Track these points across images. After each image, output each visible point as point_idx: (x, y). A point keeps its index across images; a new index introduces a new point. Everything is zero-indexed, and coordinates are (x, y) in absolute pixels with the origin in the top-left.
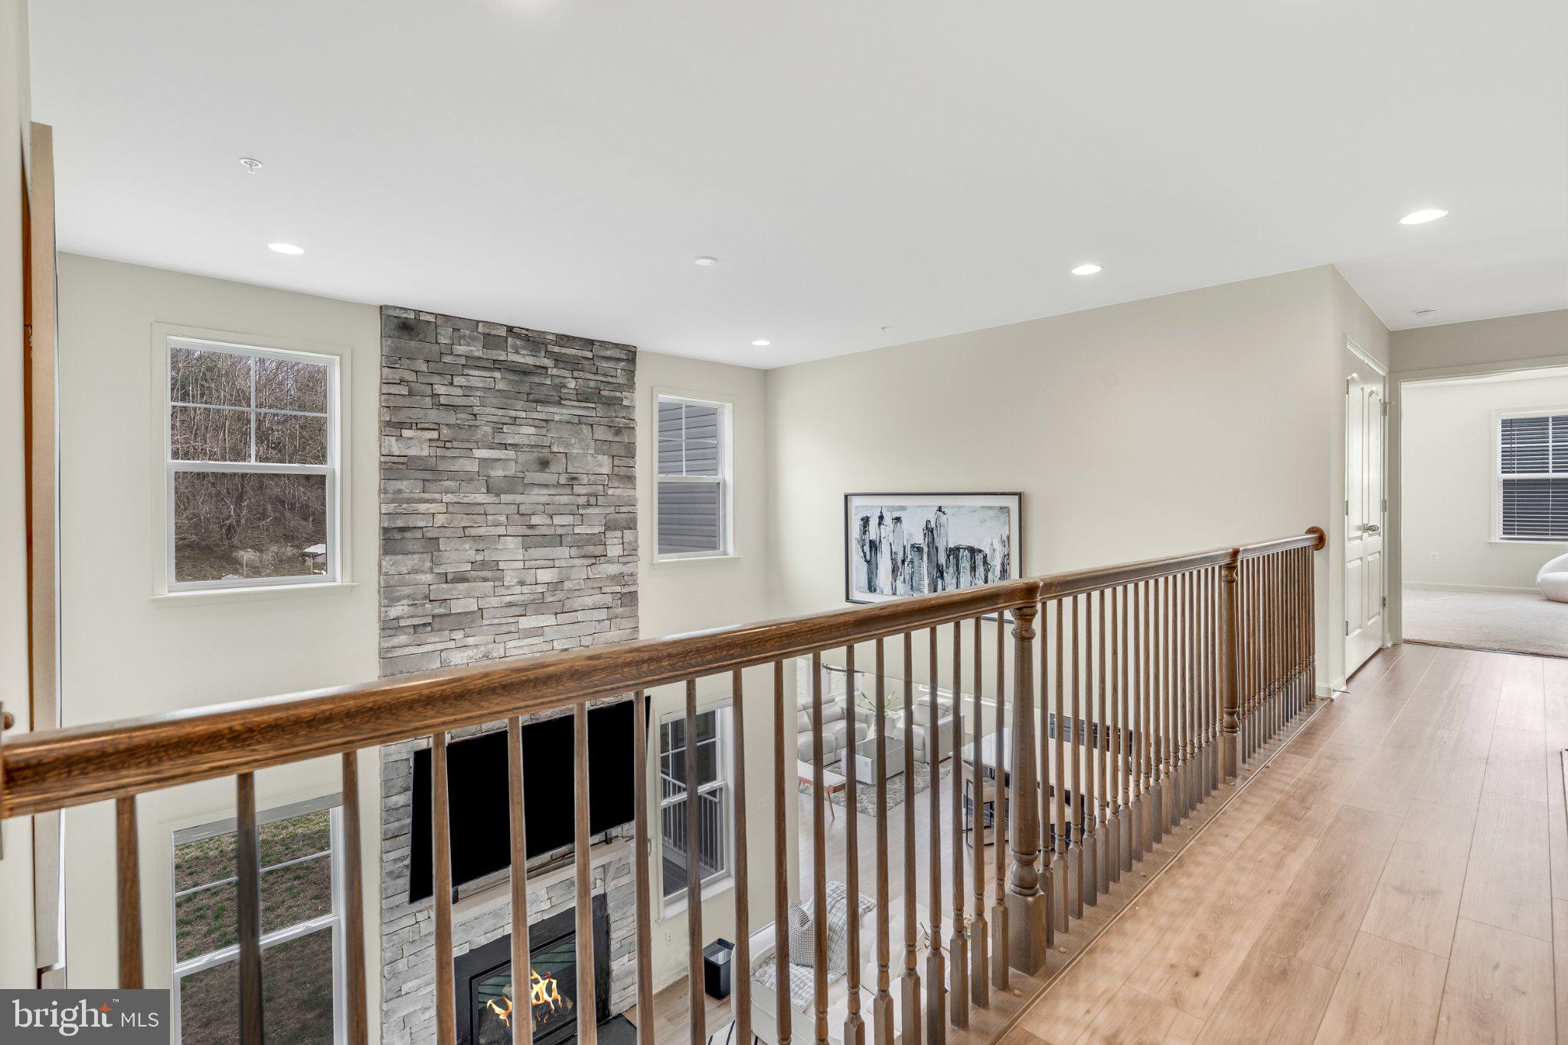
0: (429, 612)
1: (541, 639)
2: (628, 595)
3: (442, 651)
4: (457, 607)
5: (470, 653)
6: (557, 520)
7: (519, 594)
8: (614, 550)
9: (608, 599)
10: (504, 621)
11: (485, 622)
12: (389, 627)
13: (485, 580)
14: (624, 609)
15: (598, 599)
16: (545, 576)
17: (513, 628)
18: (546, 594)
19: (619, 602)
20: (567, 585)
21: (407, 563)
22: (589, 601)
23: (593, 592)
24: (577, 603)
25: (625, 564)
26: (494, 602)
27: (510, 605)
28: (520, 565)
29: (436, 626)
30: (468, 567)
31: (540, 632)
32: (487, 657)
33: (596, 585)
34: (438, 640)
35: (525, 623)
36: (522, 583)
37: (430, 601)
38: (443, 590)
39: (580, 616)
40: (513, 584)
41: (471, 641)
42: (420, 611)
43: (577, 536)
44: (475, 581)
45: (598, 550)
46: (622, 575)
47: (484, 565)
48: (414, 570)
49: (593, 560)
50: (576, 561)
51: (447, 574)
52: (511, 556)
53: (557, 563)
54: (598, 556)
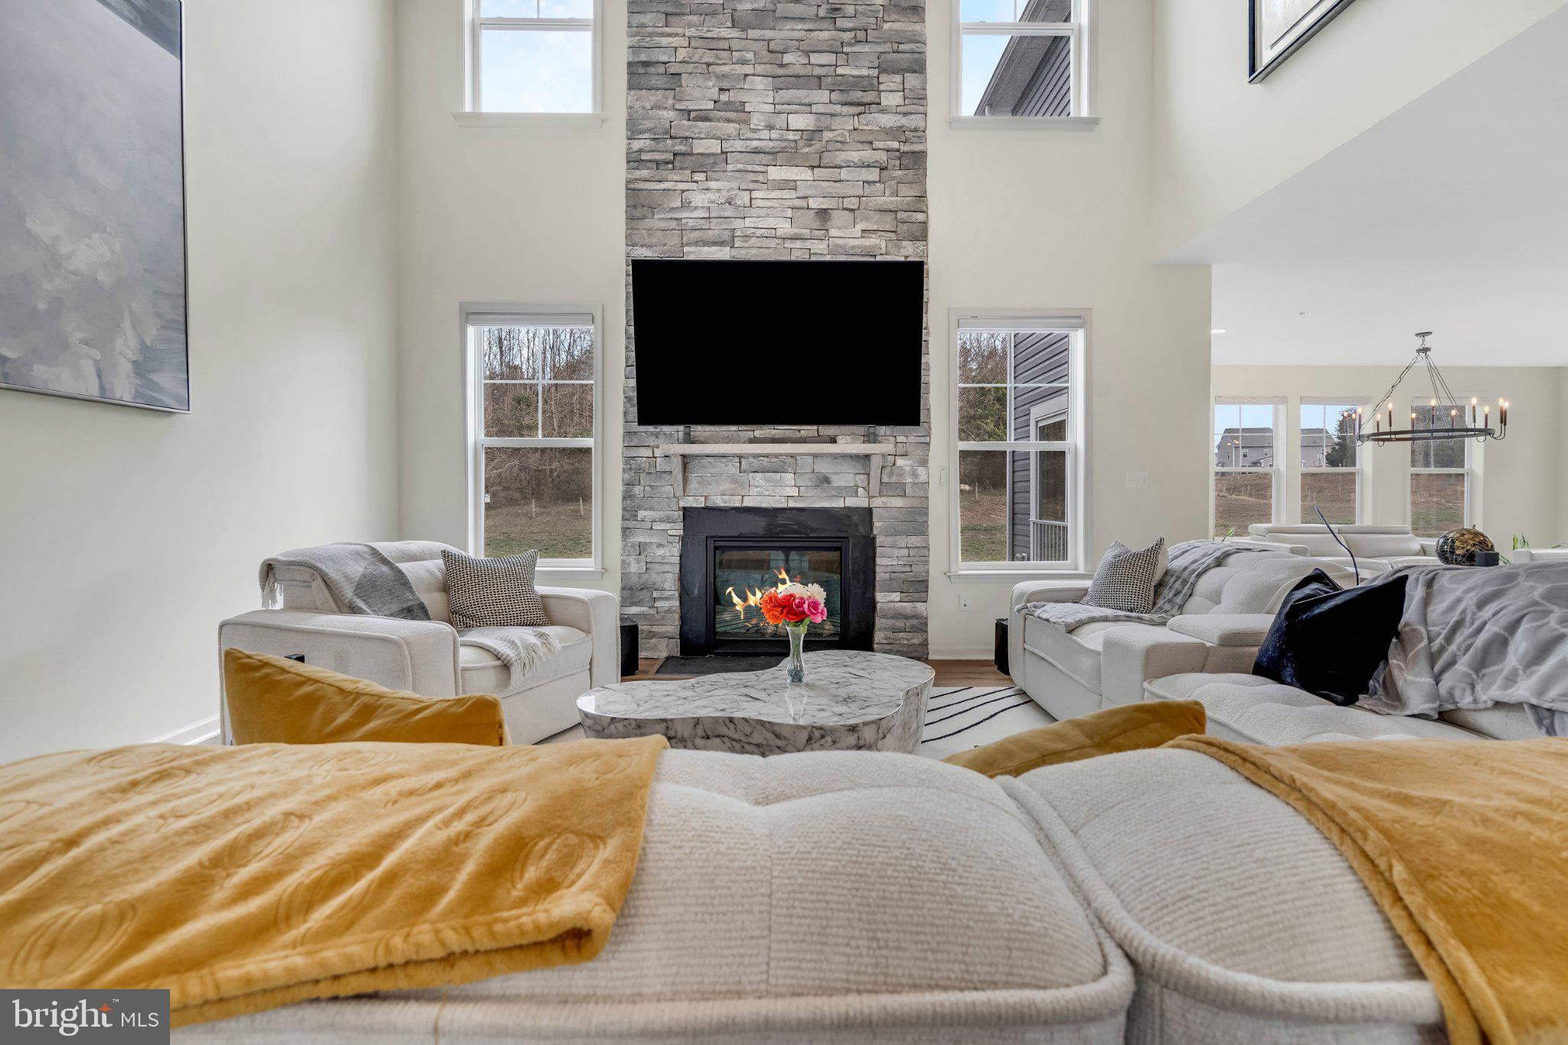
0: (669, 148)
1: (794, 194)
2: (909, 155)
3: (683, 191)
4: (699, 147)
5: (711, 196)
6: (815, 59)
7: (766, 140)
8: (891, 100)
9: (882, 157)
10: (750, 168)
11: (730, 167)
12: (635, 160)
13: (729, 121)
14: (905, 172)
15: (867, 155)
16: (800, 121)
17: (761, 178)
18: (801, 144)
19: (897, 163)
20: (827, 135)
21: (650, 98)
22: (855, 156)
23: (860, 146)
24: (840, 157)
25: (905, 114)
26: (739, 145)
27: (756, 151)
28: (771, 108)
29: (677, 164)
30: (711, 105)
31: (792, 184)
32: (730, 203)
33: (864, 138)
34: (678, 178)
35: (775, 173)
36: (770, 127)
37: (671, 137)
38: (685, 126)
39: (844, 174)
40: (760, 127)
41: (713, 185)
42: (661, 146)
43: (841, 79)
44: (718, 121)
45: (870, 97)
46: (901, 129)
47: (729, 106)
48: (657, 107)
49: (861, 109)
50: (838, 108)
51: (689, 111)
52: (759, 98)
53: (814, 108)
54: (869, 104)
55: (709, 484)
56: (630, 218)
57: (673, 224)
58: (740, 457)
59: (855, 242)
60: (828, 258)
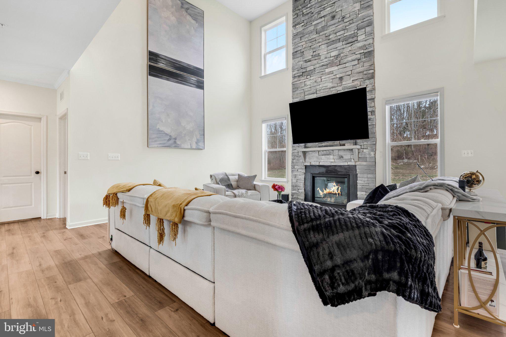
0: (301, 72)
1: (333, 75)
2: (367, 53)
3: (305, 82)
4: (308, 69)
5: (311, 81)
6: (338, 34)
7: (325, 61)
8: (362, 37)
9: (358, 56)
10: (321, 71)
11: (316, 72)
12: (294, 77)
13: (315, 60)
14: (366, 59)
15: (354, 57)
16: (333, 54)
17: (324, 73)
18: (334, 60)
19: (364, 56)
20: (342, 55)
21: (297, 60)
22: (350, 59)
23: (352, 55)
24: (345, 61)
25: (366, 40)
26: (318, 65)
27: (323, 66)
28: (326, 52)
29: (303, 75)
30: (311, 57)
31: (332, 72)
32: (316, 82)
33: (353, 52)
34: (303, 79)
35: (327, 70)
36: (326, 58)
37: (302, 68)
38: (305, 65)
39: (347, 65)
40: (323, 59)
41: (312, 78)
42: (299, 72)
43: (345, 37)
44: (313, 61)
45: (355, 39)
46: (365, 46)
47: (315, 56)
48: (299, 62)
49: (352, 44)
50: (345, 46)
51: (306, 60)
52: (323, 51)
53: (338, 49)
54: (354, 42)
55: (311, 159)
56: (293, 92)
57: (302, 91)
58: (319, 151)
59: (350, 85)
60: (342, 91)
